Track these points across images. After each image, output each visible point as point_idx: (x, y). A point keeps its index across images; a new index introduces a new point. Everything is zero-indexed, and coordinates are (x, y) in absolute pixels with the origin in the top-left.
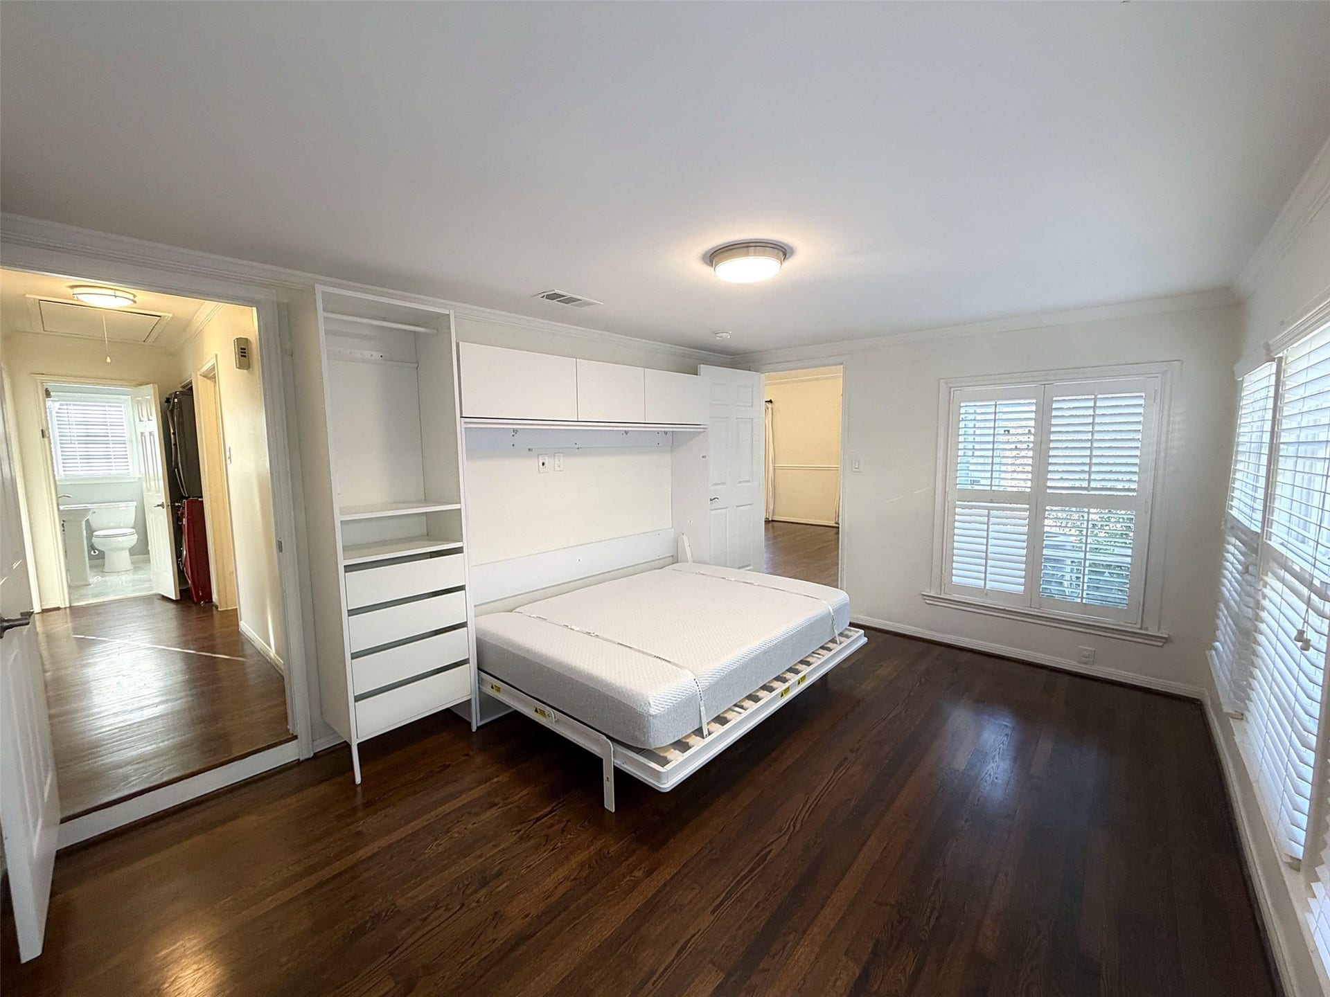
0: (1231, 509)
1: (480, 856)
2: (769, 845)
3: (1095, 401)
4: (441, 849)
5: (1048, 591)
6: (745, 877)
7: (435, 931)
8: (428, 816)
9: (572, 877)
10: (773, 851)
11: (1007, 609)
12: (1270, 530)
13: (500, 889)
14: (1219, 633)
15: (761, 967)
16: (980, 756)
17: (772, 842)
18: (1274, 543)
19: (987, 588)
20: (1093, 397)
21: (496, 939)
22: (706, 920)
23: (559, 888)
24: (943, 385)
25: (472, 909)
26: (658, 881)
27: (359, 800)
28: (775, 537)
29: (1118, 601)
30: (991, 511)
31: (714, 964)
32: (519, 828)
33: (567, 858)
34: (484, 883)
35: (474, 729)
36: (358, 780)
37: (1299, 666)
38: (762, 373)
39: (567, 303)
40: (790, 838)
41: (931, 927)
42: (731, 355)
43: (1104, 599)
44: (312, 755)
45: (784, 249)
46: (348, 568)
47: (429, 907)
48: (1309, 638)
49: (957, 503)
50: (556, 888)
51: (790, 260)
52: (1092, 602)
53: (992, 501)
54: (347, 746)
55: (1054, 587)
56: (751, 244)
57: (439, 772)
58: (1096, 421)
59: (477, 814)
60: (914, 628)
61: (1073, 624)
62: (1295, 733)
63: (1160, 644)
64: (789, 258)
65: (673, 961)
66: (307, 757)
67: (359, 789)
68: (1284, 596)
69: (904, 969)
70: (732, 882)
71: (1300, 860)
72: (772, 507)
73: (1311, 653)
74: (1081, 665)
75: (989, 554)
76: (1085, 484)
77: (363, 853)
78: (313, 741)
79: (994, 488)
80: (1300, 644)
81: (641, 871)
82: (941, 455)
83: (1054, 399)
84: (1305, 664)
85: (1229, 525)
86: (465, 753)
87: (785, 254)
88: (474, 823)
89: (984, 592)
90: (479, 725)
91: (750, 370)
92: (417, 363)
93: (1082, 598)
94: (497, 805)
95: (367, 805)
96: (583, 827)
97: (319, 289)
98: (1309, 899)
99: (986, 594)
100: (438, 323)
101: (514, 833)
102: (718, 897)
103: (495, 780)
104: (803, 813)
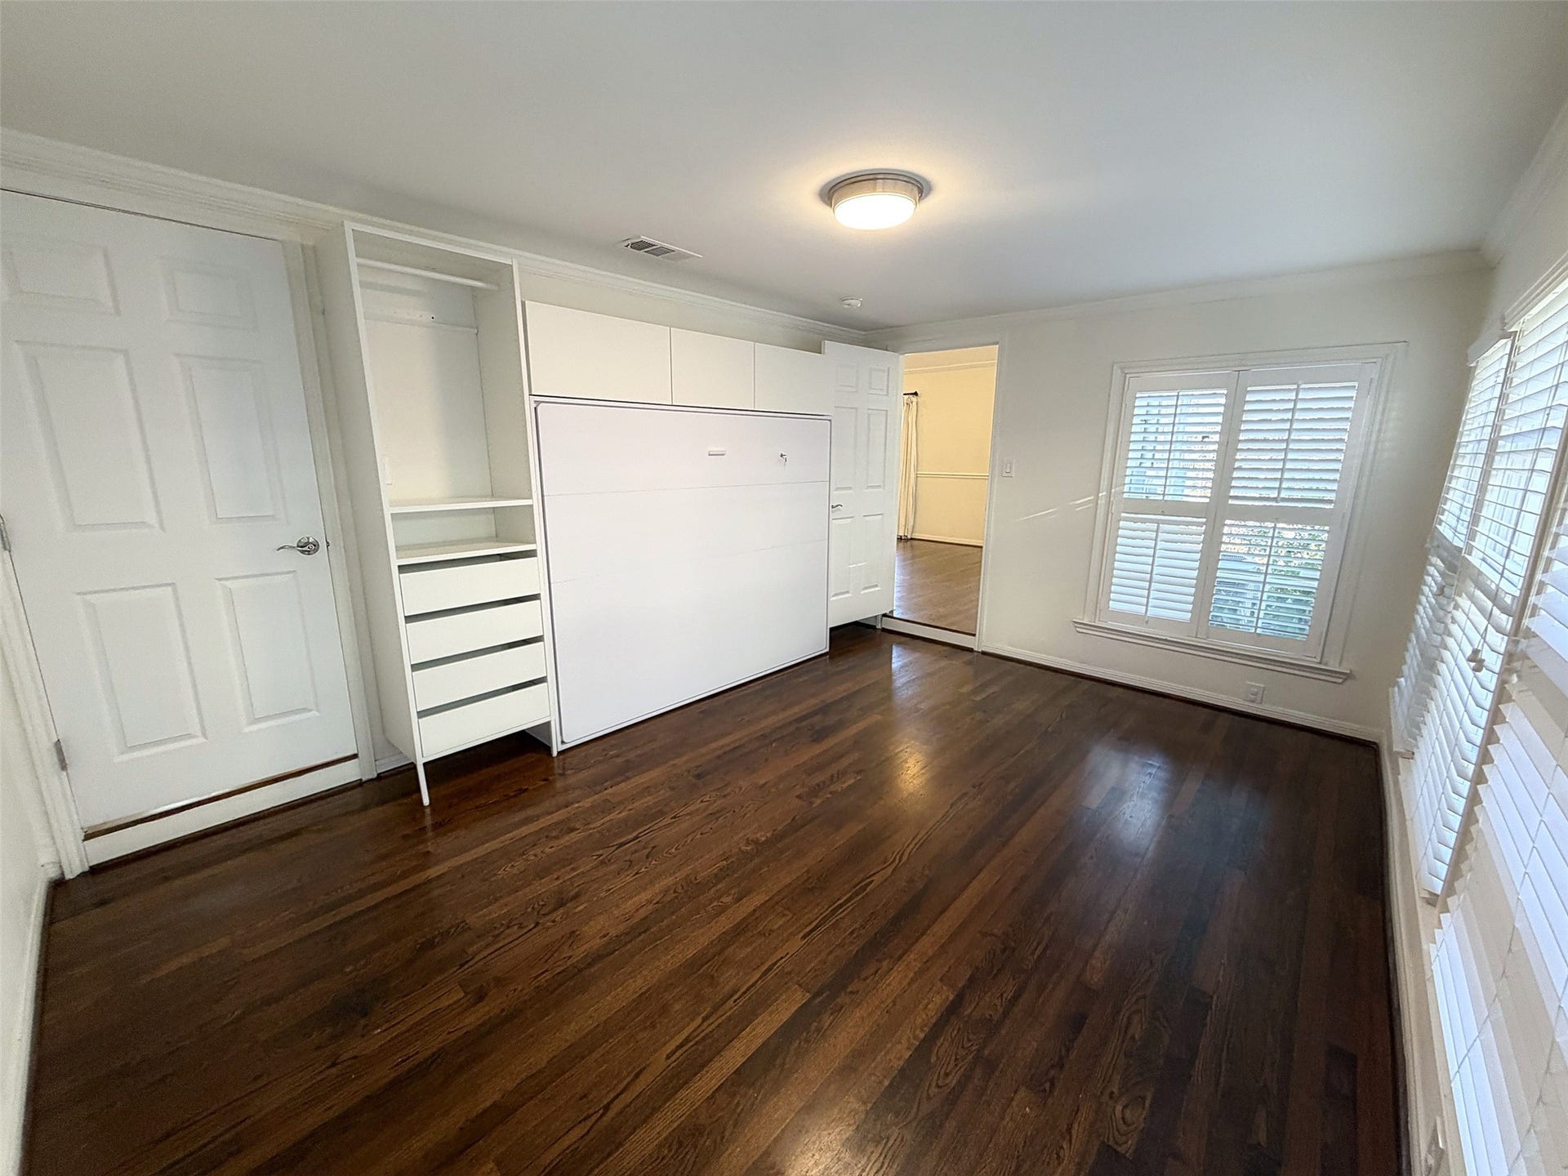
0: (1440, 524)
1: (557, 879)
2: (870, 876)
3: (1297, 391)
4: (515, 871)
5: (1219, 619)
6: (841, 906)
7: (506, 948)
8: (502, 838)
9: (655, 902)
10: (873, 883)
11: (1169, 639)
12: (1471, 542)
13: (577, 910)
14: (1405, 668)
15: (849, 989)
16: (1118, 794)
17: (875, 874)
18: (1475, 559)
19: (1148, 614)
20: (1295, 387)
21: (570, 957)
22: (797, 943)
23: (640, 911)
24: (1117, 372)
25: (548, 928)
26: (748, 907)
27: (428, 821)
28: (913, 557)
29: (1297, 631)
30: (1161, 525)
31: (800, 986)
32: (601, 852)
33: (651, 882)
34: (561, 904)
35: (555, 754)
36: (426, 801)
37: (1470, 690)
38: (901, 354)
39: (657, 255)
40: (894, 869)
41: (1035, 957)
42: (865, 331)
43: (1283, 629)
44: (375, 776)
45: (921, 184)
46: (403, 569)
47: (502, 924)
48: (1483, 658)
49: (1123, 515)
50: (637, 910)
51: (926, 199)
52: (1268, 632)
53: (1163, 514)
54: (412, 767)
55: (1226, 615)
56: (879, 176)
57: (515, 796)
58: (1296, 417)
59: (556, 838)
60: (1063, 660)
61: (1239, 656)
62: (1454, 764)
63: (1340, 681)
64: (926, 196)
65: (757, 981)
66: (371, 777)
67: (428, 811)
68: (1471, 616)
69: (1002, 995)
70: (827, 910)
71: (1437, 896)
72: (911, 523)
73: (1484, 674)
74: (1247, 703)
75: (1154, 576)
76: (1274, 494)
77: (433, 872)
78: (376, 761)
79: (1166, 498)
80: (1473, 664)
81: (730, 897)
82: (1108, 456)
83: (1249, 389)
84: (1476, 687)
85: (1436, 543)
86: (543, 777)
87: (921, 191)
88: (551, 847)
89: (1144, 620)
90: (559, 750)
91: (887, 350)
92: (477, 328)
93: (1256, 627)
94: (578, 829)
95: (437, 826)
96: (670, 854)
97: (349, 226)
98: (1436, 930)
99: (1147, 622)
100: (498, 275)
101: (594, 858)
102: (810, 924)
103: (577, 805)
104: (911, 846)
